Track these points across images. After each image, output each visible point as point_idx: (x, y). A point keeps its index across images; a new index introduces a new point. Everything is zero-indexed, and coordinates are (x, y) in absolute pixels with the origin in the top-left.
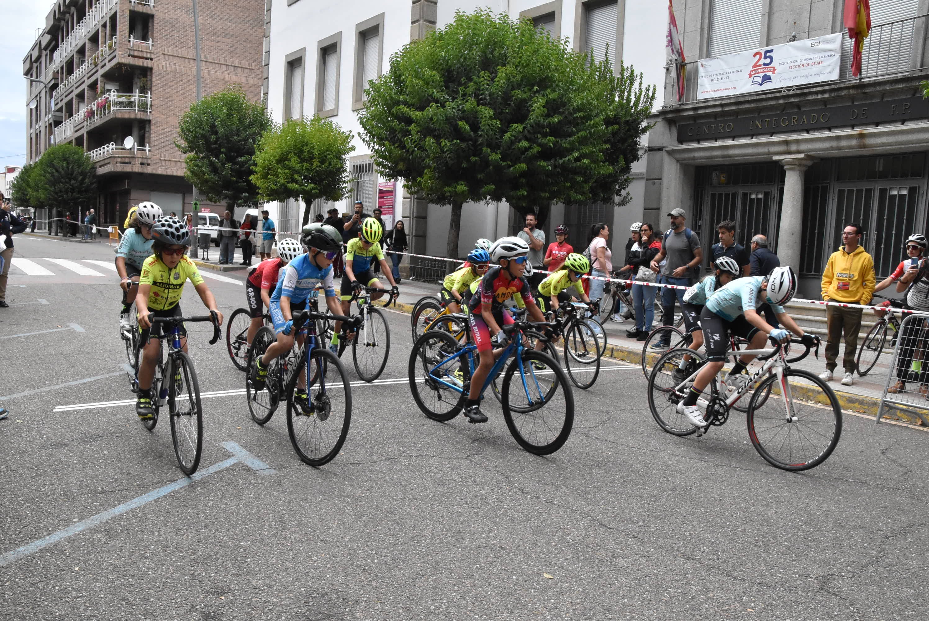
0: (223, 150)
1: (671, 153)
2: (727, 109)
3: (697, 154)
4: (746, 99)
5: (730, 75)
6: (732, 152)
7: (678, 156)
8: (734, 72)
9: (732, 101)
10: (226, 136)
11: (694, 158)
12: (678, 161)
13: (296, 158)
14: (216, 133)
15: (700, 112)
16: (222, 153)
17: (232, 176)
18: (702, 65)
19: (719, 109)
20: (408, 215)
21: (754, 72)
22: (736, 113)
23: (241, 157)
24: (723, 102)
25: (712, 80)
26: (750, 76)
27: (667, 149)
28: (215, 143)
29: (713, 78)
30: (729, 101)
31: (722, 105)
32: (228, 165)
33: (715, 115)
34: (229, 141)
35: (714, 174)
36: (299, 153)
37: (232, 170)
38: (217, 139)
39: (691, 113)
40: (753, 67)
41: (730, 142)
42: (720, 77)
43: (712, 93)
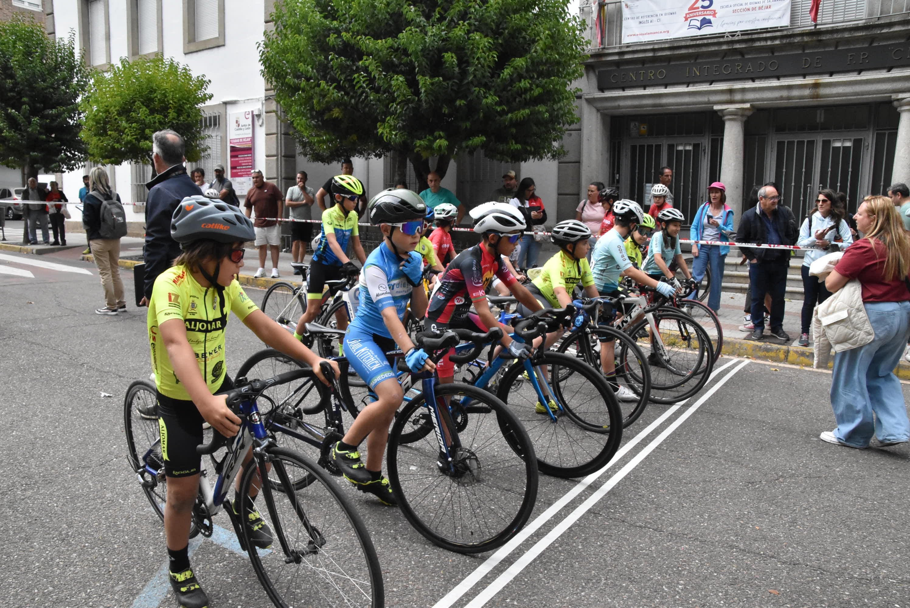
0: (25, 99)
1: (590, 101)
2: (660, 54)
3: (622, 103)
4: (683, 44)
5: (663, 18)
6: (664, 101)
7: (599, 105)
8: (666, 14)
9: (667, 46)
10: (27, 80)
11: (619, 107)
12: (598, 110)
13: (145, 108)
14: (12, 76)
15: (627, 57)
16: (24, 103)
17: (40, 133)
18: (627, 6)
19: (650, 54)
20: (275, 176)
21: (691, 15)
22: (668, 59)
23: (52, 109)
24: (656, 47)
25: (640, 23)
26: (686, 19)
27: (587, 97)
28: (12, 90)
29: (641, 20)
30: (663, 46)
31: (653, 50)
32: (35, 120)
33: (643, 61)
34: (32, 88)
35: (632, 125)
36: (148, 101)
37: (41, 126)
38: (16, 84)
39: (616, 58)
40: (689, 9)
41: (662, 90)
42: (649, 19)
43: (641, 36)
